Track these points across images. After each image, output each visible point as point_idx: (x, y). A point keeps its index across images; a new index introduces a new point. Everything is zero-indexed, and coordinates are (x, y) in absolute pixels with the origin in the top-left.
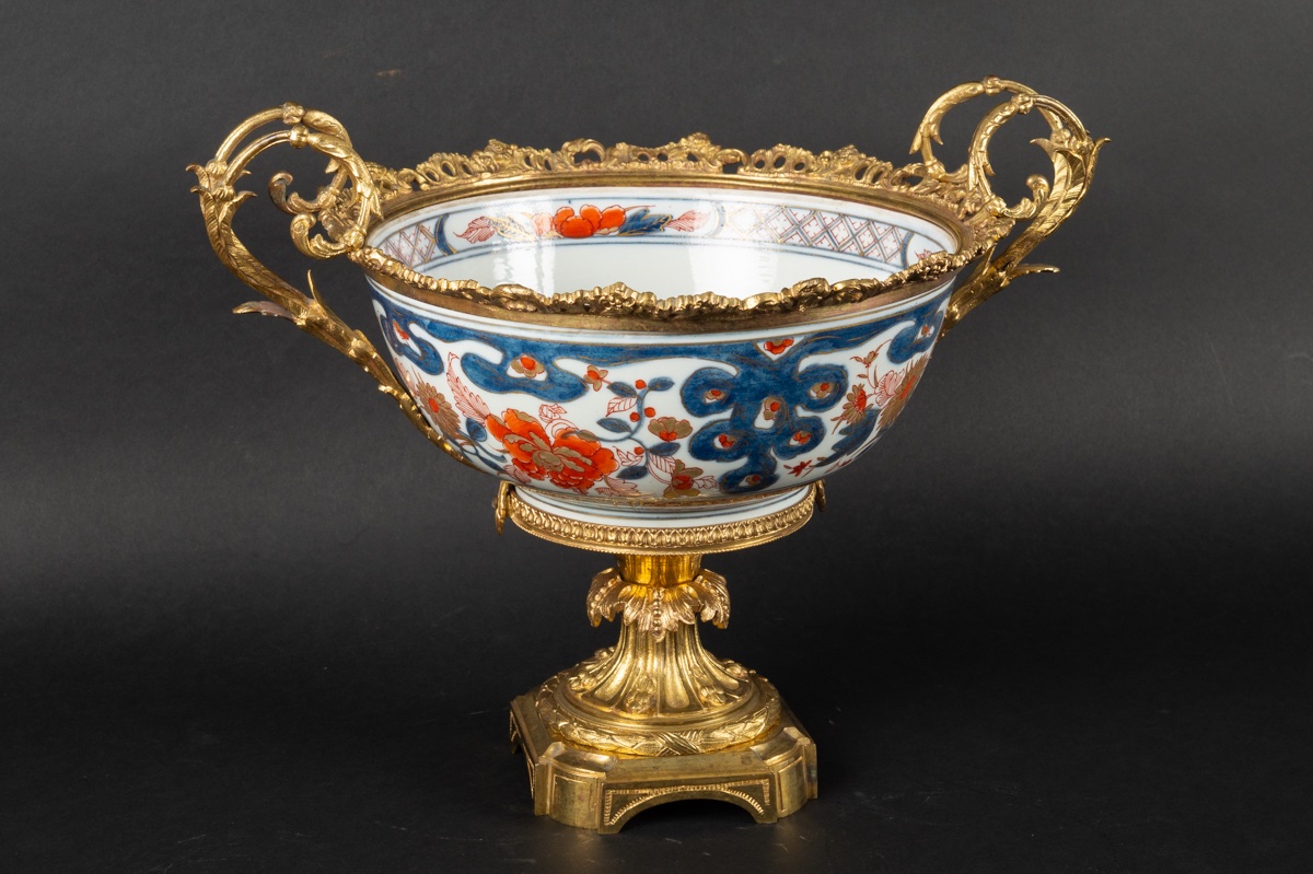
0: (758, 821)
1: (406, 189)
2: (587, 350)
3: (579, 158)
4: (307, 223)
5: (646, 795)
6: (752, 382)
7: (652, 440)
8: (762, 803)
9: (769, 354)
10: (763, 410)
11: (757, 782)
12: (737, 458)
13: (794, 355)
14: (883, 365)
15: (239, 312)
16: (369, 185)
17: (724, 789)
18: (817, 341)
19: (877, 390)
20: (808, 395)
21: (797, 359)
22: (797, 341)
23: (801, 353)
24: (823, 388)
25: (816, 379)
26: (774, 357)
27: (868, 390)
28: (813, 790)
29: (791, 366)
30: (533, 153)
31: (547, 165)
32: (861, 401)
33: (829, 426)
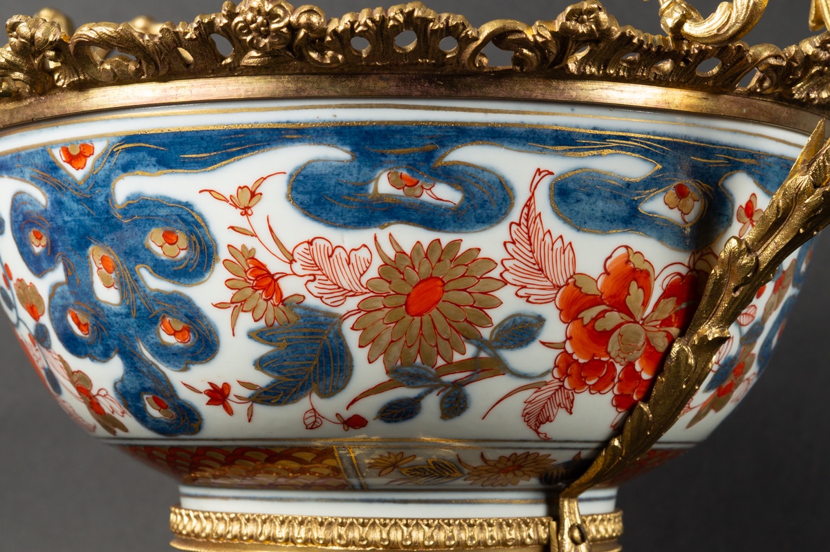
6: (67, 218)
9: (68, 167)
10: (95, 269)
13: (102, 174)
18: (128, 150)
19: (297, 267)
20: (148, 250)
21: (107, 182)
22: (99, 147)
23: (111, 170)
24: (169, 238)
25: (151, 221)
26: (79, 175)
27: (275, 265)
29: (104, 192)
32: (264, 280)
33: (220, 320)
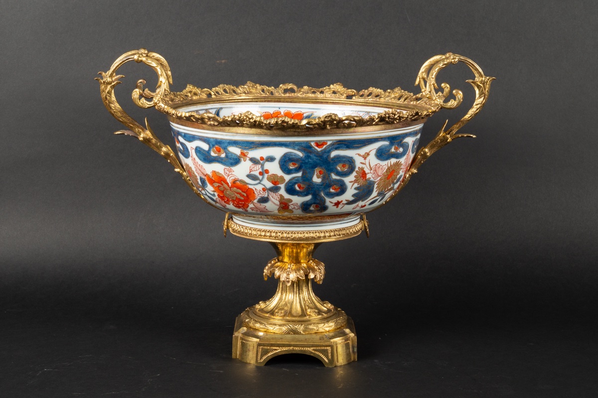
0: (326, 366)
1: (204, 96)
2: (240, 143)
3: (286, 91)
4: (138, 93)
5: (276, 350)
6: (310, 160)
7: (269, 185)
8: (327, 357)
9: (316, 148)
10: (316, 173)
11: (326, 348)
12: (306, 195)
13: (328, 150)
14: (373, 160)
15: (116, 133)
16: (165, 78)
17: (311, 349)
18: (338, 144)
19: (371, 171)
20: (337, 169)
21: (330, 152)
22: (329, 143)
23: (331, 149)
24: (344, 166)
25: (340, 162)
26: (319, 150)
27: (367, 170)
28: (354, 357)
29: (327, 154)
30: (266, 88)
31: (272, 93)
32: (364, 174)
33: (349, 185)
